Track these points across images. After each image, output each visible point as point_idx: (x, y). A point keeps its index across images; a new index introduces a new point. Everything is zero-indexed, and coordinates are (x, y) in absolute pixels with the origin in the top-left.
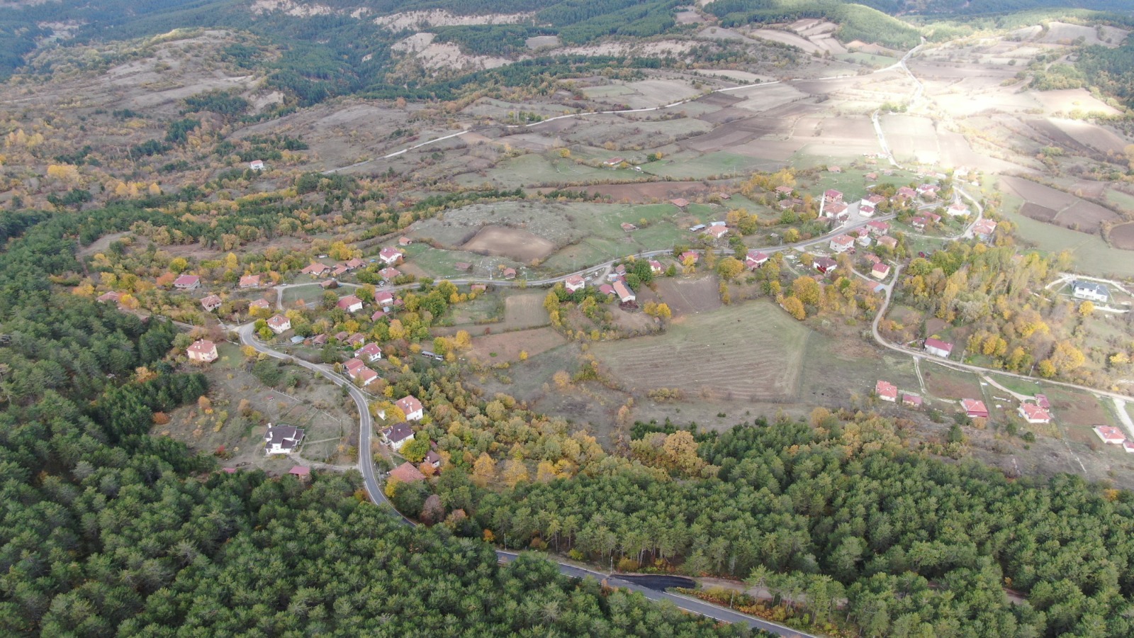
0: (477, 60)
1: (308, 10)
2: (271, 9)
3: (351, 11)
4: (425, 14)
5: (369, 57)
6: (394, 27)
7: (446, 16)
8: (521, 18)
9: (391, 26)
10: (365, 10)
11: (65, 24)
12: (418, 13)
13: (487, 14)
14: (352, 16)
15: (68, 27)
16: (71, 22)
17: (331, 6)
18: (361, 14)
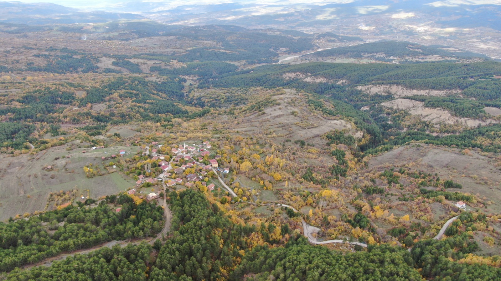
0: (462, 120)
1: (314, 80)
2: (293, 77)
3: (337, 81)
4: (388, 86)
5: (366, 108)
6: (370, 92)
7: (402, 89)
8: (447, 93)
9: (368, 91)
10: (344, 81)
11: (190, 77)
12: (383, 86)
13: (426, 89)
14: (337, 83)
15: (191, 78)
16: (192, 76)
17: (326, 78)
18: (342, 83)
